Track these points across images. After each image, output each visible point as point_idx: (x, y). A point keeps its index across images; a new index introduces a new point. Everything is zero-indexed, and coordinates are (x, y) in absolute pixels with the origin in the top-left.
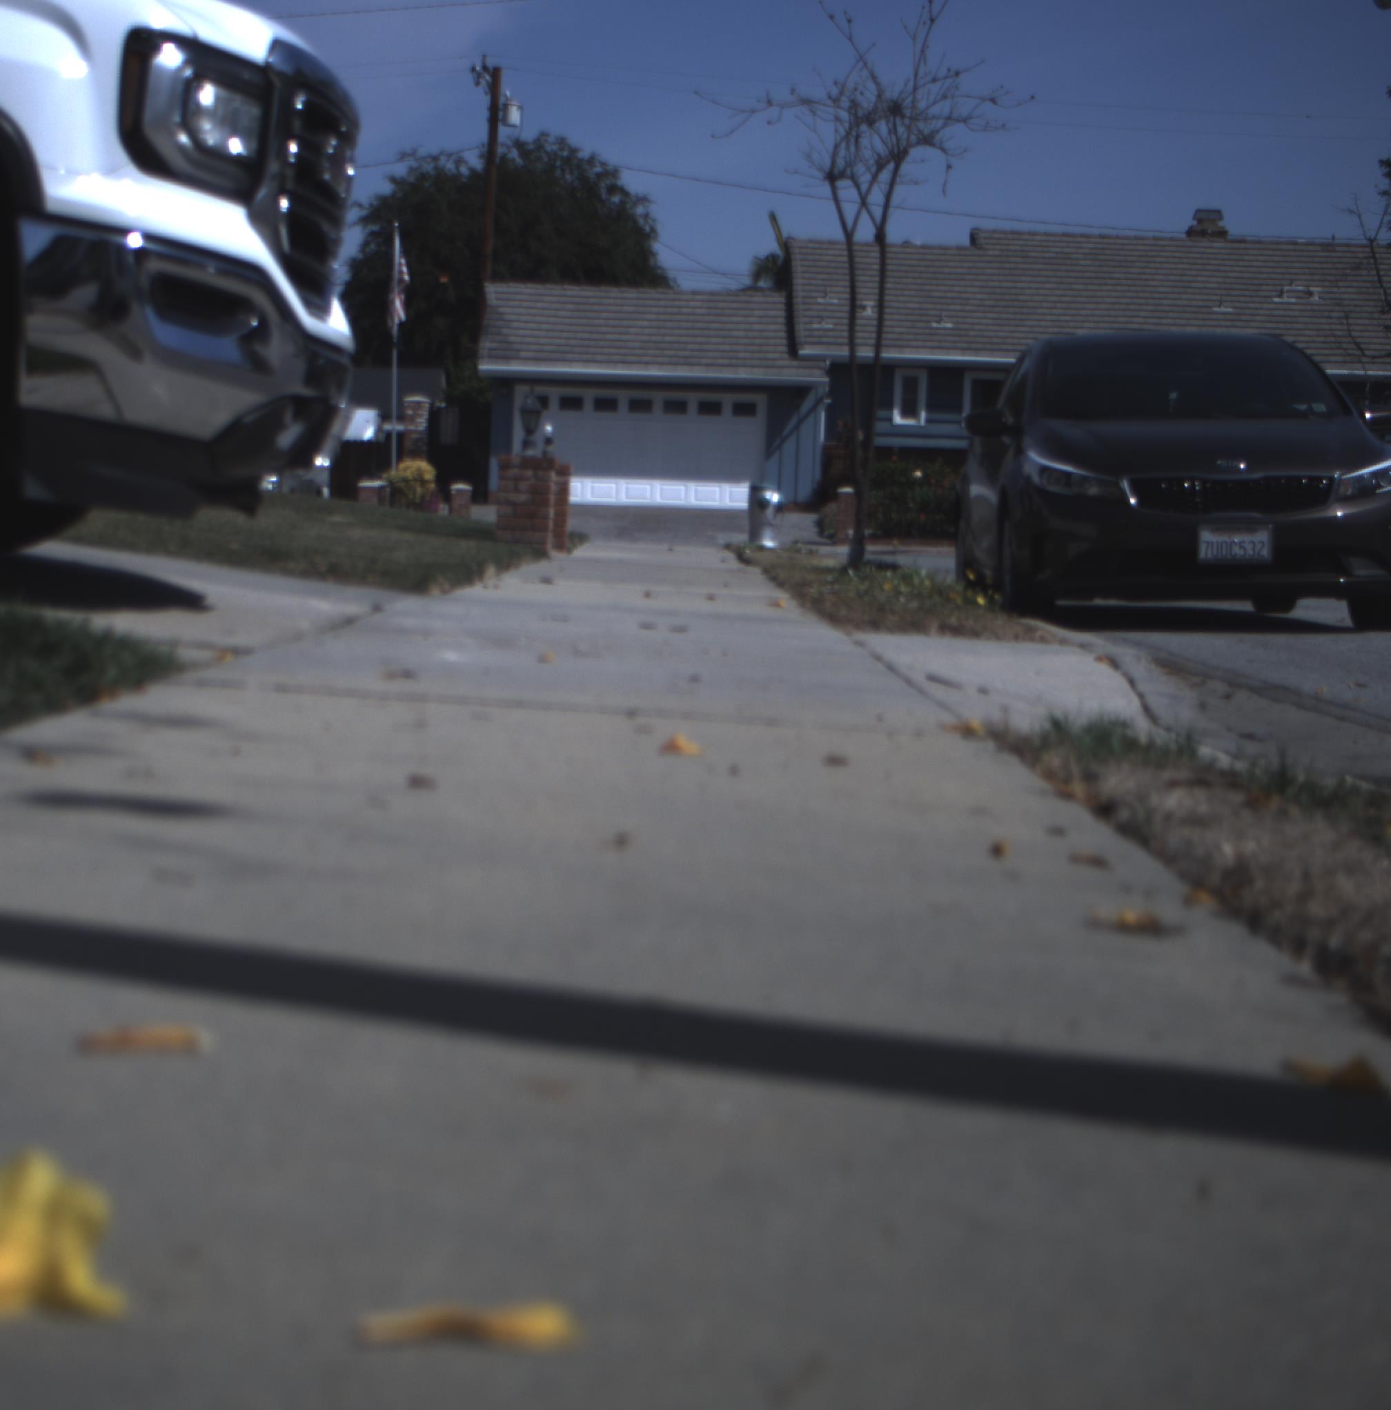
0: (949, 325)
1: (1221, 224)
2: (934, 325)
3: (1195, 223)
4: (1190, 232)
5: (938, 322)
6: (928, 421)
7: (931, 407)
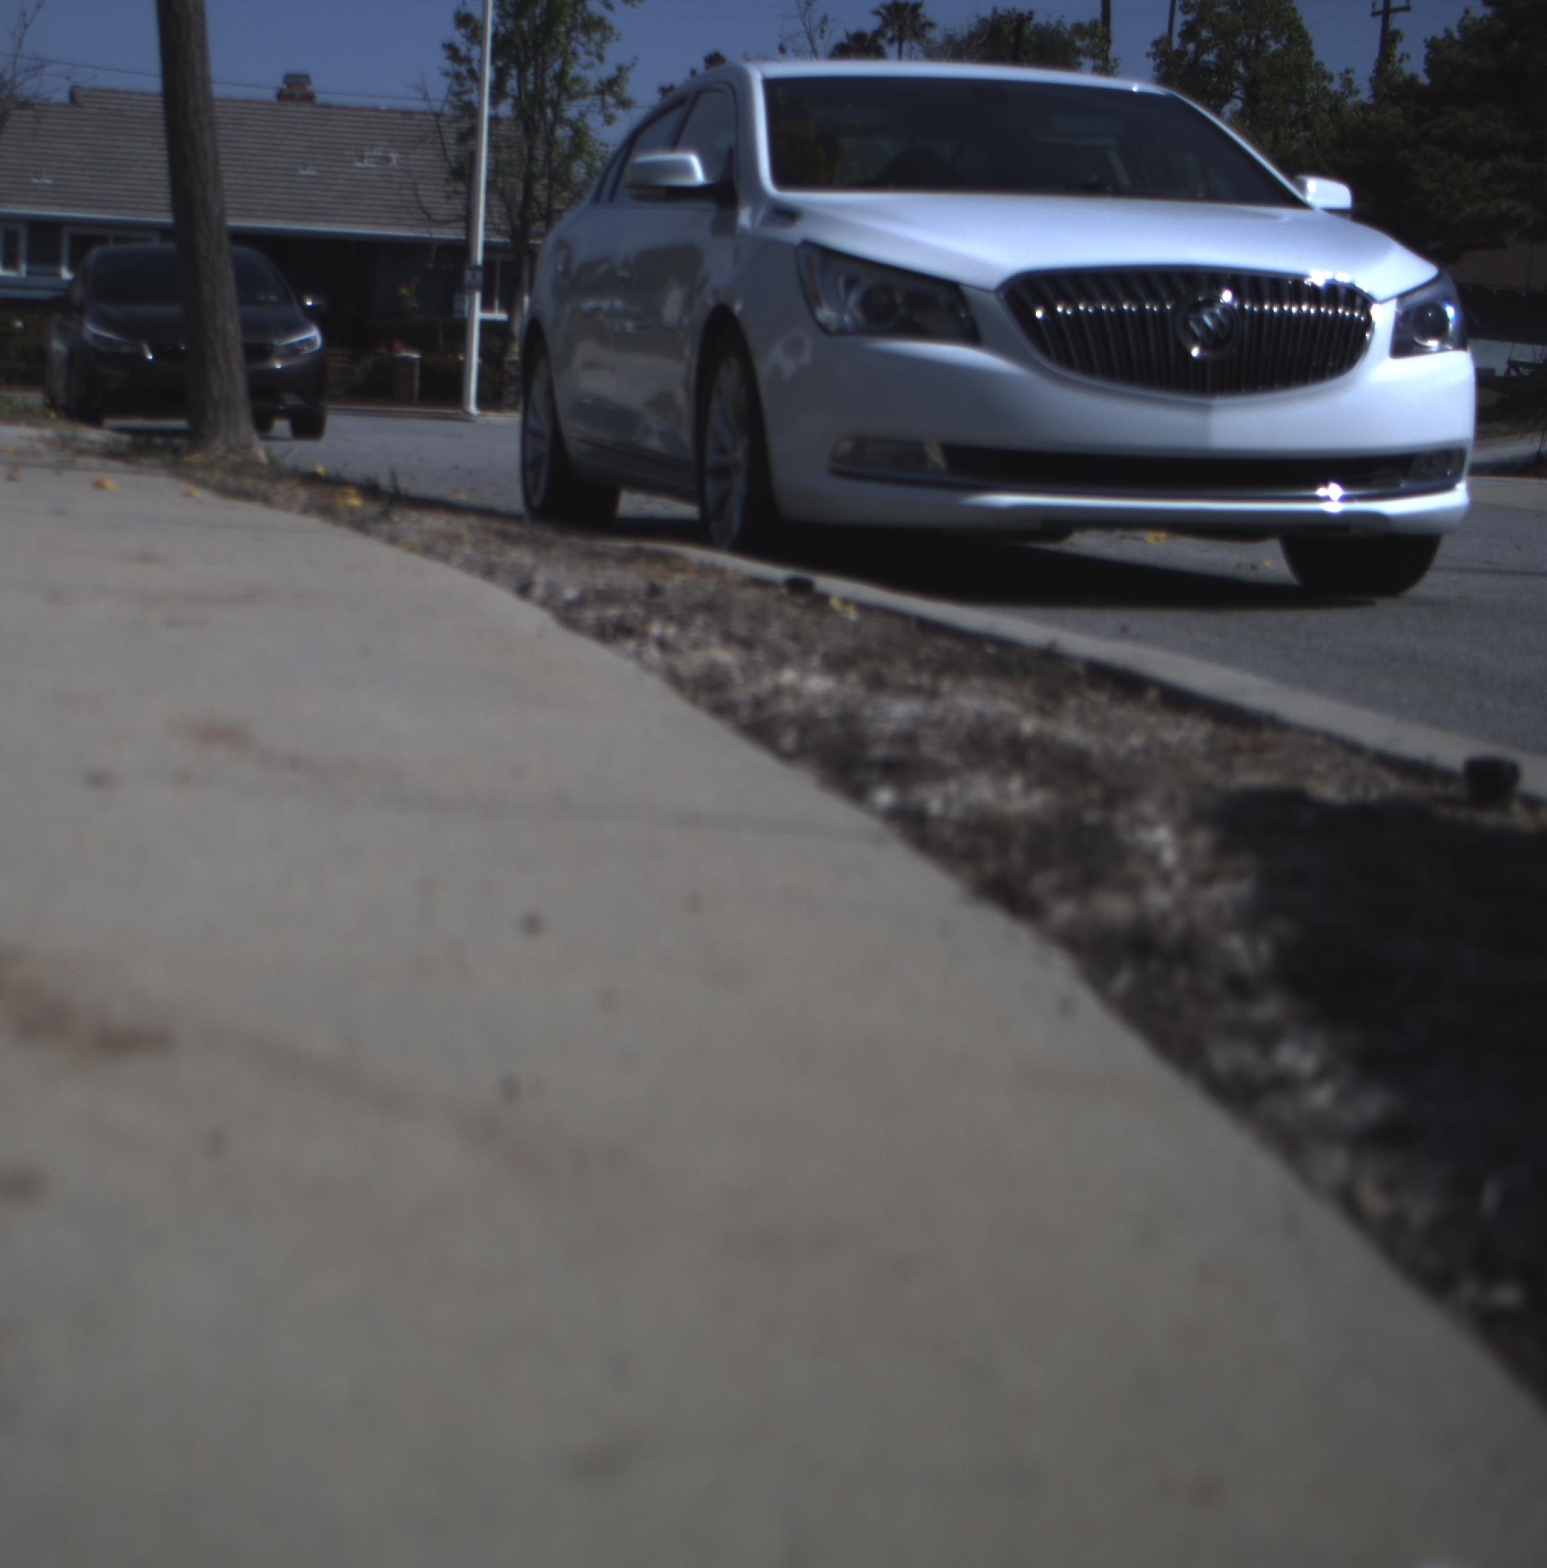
0: (48, 181)
1: (310, 88)
2: (35, 181)
3: (284, 87)
4: (281, 96)
5: (37, 177)
6: (29, 273)
7: (31, 260)
